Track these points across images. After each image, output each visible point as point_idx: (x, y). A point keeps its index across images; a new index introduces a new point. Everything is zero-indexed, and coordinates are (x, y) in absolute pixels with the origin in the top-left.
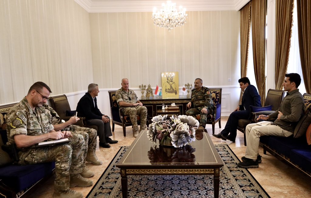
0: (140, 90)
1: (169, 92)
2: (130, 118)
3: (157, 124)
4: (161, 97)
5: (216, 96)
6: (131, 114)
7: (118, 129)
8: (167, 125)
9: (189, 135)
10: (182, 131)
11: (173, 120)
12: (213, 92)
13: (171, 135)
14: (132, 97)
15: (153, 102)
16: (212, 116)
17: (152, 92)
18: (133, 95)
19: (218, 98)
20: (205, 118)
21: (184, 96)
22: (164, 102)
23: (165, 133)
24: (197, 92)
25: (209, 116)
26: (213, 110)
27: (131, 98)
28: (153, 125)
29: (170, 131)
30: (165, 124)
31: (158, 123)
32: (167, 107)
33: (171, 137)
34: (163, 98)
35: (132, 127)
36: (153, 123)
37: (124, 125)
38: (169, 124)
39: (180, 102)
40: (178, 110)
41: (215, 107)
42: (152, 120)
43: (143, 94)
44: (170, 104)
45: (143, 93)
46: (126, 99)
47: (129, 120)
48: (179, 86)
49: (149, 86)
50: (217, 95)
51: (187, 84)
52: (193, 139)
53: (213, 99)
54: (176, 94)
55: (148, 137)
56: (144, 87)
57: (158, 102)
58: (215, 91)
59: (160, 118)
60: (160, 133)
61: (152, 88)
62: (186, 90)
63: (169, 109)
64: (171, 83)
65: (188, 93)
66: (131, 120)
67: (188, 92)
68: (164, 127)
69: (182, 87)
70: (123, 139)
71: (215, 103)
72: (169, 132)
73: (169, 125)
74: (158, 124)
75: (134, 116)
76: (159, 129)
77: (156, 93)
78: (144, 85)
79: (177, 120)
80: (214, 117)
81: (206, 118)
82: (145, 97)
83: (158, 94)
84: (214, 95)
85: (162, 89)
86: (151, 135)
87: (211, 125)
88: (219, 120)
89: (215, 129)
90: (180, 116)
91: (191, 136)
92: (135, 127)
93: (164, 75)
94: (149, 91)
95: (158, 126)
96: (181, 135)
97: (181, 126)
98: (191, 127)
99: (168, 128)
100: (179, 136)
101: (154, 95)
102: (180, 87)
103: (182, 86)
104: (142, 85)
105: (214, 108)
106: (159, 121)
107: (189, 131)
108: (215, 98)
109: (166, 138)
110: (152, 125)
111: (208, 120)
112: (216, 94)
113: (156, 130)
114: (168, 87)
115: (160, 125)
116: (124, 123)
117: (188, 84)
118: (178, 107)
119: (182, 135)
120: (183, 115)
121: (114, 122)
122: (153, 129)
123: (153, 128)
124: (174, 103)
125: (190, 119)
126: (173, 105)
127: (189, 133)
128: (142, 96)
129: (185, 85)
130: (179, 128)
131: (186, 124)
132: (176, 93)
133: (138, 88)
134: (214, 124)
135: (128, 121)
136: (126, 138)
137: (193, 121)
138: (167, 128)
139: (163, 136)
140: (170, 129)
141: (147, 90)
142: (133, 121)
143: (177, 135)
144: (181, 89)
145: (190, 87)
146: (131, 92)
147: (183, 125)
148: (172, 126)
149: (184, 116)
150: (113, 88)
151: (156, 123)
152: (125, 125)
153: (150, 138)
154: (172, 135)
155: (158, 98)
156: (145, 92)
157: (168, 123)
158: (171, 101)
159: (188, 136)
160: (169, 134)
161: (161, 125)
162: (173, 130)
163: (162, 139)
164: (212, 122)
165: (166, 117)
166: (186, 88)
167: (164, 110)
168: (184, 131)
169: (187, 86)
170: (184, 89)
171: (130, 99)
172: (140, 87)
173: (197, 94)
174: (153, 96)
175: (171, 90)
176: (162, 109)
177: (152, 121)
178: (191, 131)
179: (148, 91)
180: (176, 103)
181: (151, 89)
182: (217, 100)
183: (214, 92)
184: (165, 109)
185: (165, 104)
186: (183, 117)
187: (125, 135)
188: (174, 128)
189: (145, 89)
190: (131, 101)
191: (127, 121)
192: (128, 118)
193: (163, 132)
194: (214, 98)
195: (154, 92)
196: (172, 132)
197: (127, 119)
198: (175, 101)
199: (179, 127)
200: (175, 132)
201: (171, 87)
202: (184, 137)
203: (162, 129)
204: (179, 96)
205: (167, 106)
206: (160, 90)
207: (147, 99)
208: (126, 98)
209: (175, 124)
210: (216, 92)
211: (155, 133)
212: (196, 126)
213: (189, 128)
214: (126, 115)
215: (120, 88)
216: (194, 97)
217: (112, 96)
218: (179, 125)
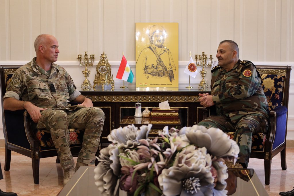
0: (79, 67)
1: (153, 74)
2: (52, 137)
3: (123, 149)
4: (133, 86)
5: (276, 86)
6: (53, 126)
7: (19, 164)
8: (150, 152)
9: (212, 182)
10: (193, 170)
11: (166, 140)
12: (268, 77)
13: (160, 179)
14: (58, 83)
15: (111, 97)
16: (264, 137)
17: (110, 72)
18: (61, 78)
19: (282, 93)
20: (248, 143)
21: (192, 84)
22: (139, 97)
23: (144, 175)
24: (224, 74)
25: (256, 137)
26: (269, 123)
27: (55, 87)
28: (112, 150)
29: (159, 167)
30: (145, 150)
31: (126, 146)
32: (147, 112)
33: (161, 184)
34: (138, 89)
35: (58, 161)
36: (111, 146)
37: (34, 154)
38: (156, 149)
39: (181, 101)
40: (177, 120)
41: (272, 116)
42: (110, 138)
43: (86, 77)
44: (157, 104)
45: (86, 75)
46: (40, 89)
47: (49, 141)
48: (179, 59)
49: (103, 58)
50: (279, 83)
51: (201, 54)
52: (221, 192)
53: (268, 93)
54: (171, 80)
55: (98, 183)
56: (91, 59)
57: (125, 99)
58: (274, 73)
59: (132, 134)
60: (130, 174)
61: (110, 62)
62: (198, 70)
63: (154, 115)
64: (159, 51)
65: (203, 77)
66: (55, 143)
67: (203, 74)
68: (141, 158)
69: (187, 63)
70: (33, 189)
71: (272, 105)
72: (155, 172)
73: (156, 152)
74: (125, 148)
75: (61, 131)
76: (128, 163)
77: (120, 75)
78: (89, 54)
79: (178, 138)
80: (271, 140)
81: (251, 142)
82: (92, 84)
83: (125, 77)
84: (270, 83)
85: (135, 67)
86: (105, 179)
87: (262, 161)
88: (283, 148)
89: (272, 173)
90: (186, 130)
91: (215, 185)
92: (65, 160)
93: (140, 37)
94: (103, 70)
95: (126, 153)
96: (189, 181)
97: (188, 155)
98: (218, 160)
99: (153, 159)
100: (183, 184)
101: (115, 80)
102: (181, 63)
103: (187, 60)
104: (86, 55)
105: (270, 117)
106: (129, 142)
107: (212, 171)
108: (273, 92)
109: (146, 188)
110: (108, 150)
111: (255, 147)
112: (276, 81)
113: (119, 166)
114: (152, 61)
115: (130, 151)
116: (35, 149)
117: (203, 55)
118: (176, 112)
119: (193, 180)
120: (195, 126)
121: (11, 145)
122: (111, 162)
123: (111, 158)
124: (167, 103)
125: (214, 135)
126: (164, 105)
127: (210, 175)
128: (84, 83)
129: (196, 58)
130: (183, 161)
131: (204, 149)
132: (171, 77)
133: (76, 62)
134: (270, 158)
135: (46, 144)
136: (41, 187)
137: (223, 143)
138: (150, 161)
139: (138, 182)
140: (159, 163)
141: (98, 66)
142: (60, 144)
143: (178, 181)
144: (184, 67)
145: (209, 62)
146: (58, 71)
147: (195, 152)
148: (163, 155)
149: (198, 129)
150: (11, 59)
151: (119, 145)
152: (37, 153)
153: (102, 186)
154: (162, 180)
155: (126, 89)
156: (93, 72)
157: (155, 145)
158: (159, 97)
159: (208, 184)
160: (156, 175)
161: (134, 151)
162: (166, 167)
163: (134, 190)
164: (264, 153)
165: (147, 131)
166: (198, 65)
167: (141, 119)
168: (198, 170)
169: (200, 59)
170: (192, 68)
171: (52, 88)
172: (80, 59)
173: (225, 78)
174: (113, 84)
175: (160, 68)
176: (136, 115)
177: (110, 140)
178: (215, 171)
179: (100, 70)
180: (172, 101)
181: (108, 64)
182: (277, 97)
183: (272, 76)
184: (142, 117)
185: (144, 104)
186: (196, 130)
187: (37, 181)
188: (171, 160)
189: (91, 65)
190: (56, 95)
191: (43, 144)
192: (47, 137)
193: (139, 172)
194: (271, 92)
195: (114, 72)
196: (164, 171)
197: (42, 139)
198: (168, 97)
199: (182, 157)
200: (172, 170)
201: (160, 61)
202: (196, 187)
203: (137, 163)
204: (179, 84)
205: (147, 108)
206: (131, 67)
207: (97, 90)
208: (42, 87)
209: (174, 148)
210: (276, 76)
211: (116, 172)
212: (232, 158)
213: (210, 163)
214: (41, 130)
215: (28, 62)
216: (218, 87)
217: (8, 80)
218: (183, 151)
